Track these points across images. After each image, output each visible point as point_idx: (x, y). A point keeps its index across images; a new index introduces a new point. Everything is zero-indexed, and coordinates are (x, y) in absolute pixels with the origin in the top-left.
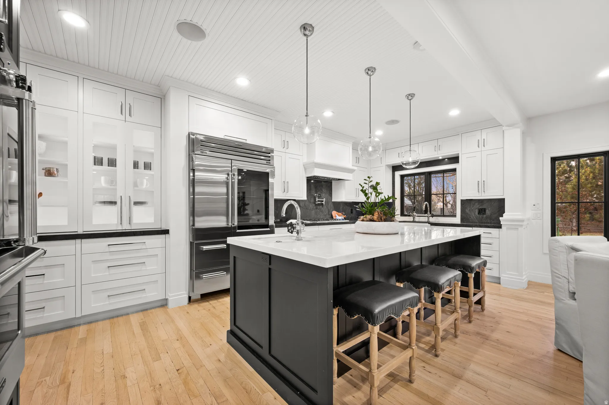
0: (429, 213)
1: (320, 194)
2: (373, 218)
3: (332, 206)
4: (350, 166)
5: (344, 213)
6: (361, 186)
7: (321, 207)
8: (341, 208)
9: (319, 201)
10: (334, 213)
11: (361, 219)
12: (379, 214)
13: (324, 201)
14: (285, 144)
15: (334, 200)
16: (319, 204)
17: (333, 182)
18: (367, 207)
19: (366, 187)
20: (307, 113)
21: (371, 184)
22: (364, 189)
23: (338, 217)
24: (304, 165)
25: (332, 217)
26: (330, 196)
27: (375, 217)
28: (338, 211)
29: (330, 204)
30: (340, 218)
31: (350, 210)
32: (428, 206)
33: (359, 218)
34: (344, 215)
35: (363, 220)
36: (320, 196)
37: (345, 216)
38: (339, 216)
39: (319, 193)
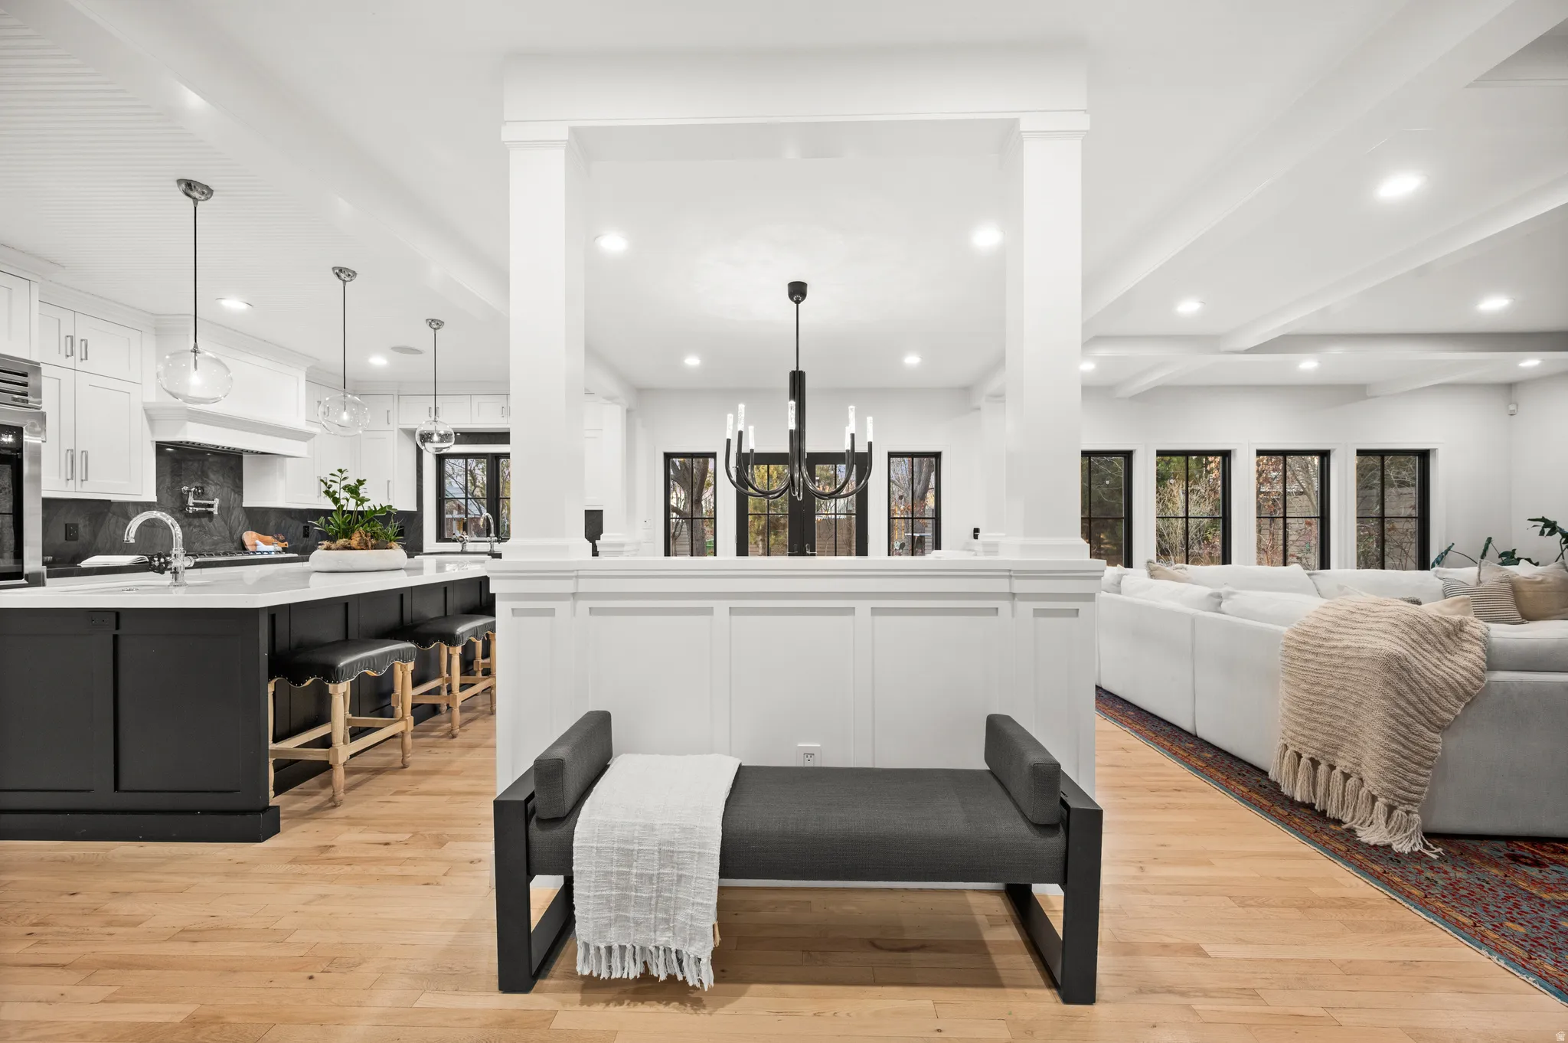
0: (492, 534)
1: (202, 488)
2: (349, 544)
3: (242, 517)
4: (300, 423)
5: (281, 537)
6: (326, 484)
7: (204, 520)
8: (272, 523)
9: (196, 505)
10: (250, 537)
11: (325, 547)
12: (361, 536)
13: (216, 506)
14: (75, 347)
15: (247, 503)
16: (197, 515)
17: (244, 456)
18: (339, 525)
19: (335, 487)
20: (196, 346)
21: (344, 483)
22: (331, 490)
23: (262, 547)
24: (145, 410)
25: (243, 548)
26: (235, 493)
27: (354, 542)
28: (262, 530)
29: (236, 513)
30: (271, 548)
31: (301, 529)
32: (491, 521)
33: (320, 544)
34: (283, 541)
35: (328, 548)
36: (203, 493)
37: (286, 543)
38: (266, 543)
39: (199, 485)
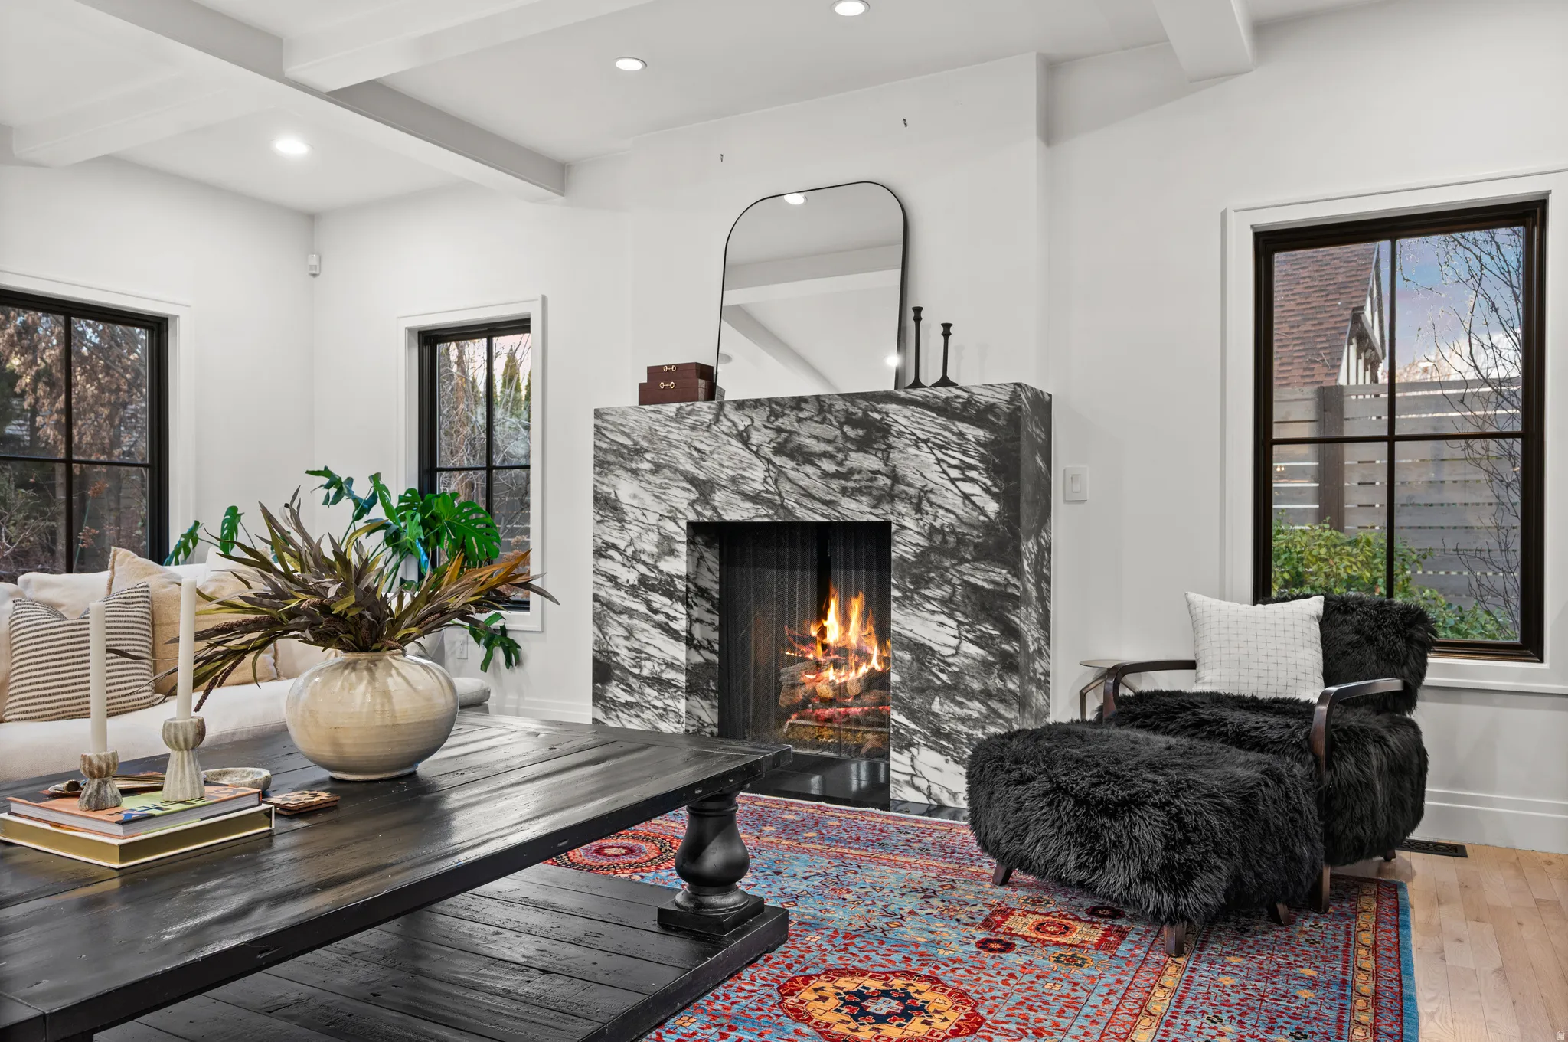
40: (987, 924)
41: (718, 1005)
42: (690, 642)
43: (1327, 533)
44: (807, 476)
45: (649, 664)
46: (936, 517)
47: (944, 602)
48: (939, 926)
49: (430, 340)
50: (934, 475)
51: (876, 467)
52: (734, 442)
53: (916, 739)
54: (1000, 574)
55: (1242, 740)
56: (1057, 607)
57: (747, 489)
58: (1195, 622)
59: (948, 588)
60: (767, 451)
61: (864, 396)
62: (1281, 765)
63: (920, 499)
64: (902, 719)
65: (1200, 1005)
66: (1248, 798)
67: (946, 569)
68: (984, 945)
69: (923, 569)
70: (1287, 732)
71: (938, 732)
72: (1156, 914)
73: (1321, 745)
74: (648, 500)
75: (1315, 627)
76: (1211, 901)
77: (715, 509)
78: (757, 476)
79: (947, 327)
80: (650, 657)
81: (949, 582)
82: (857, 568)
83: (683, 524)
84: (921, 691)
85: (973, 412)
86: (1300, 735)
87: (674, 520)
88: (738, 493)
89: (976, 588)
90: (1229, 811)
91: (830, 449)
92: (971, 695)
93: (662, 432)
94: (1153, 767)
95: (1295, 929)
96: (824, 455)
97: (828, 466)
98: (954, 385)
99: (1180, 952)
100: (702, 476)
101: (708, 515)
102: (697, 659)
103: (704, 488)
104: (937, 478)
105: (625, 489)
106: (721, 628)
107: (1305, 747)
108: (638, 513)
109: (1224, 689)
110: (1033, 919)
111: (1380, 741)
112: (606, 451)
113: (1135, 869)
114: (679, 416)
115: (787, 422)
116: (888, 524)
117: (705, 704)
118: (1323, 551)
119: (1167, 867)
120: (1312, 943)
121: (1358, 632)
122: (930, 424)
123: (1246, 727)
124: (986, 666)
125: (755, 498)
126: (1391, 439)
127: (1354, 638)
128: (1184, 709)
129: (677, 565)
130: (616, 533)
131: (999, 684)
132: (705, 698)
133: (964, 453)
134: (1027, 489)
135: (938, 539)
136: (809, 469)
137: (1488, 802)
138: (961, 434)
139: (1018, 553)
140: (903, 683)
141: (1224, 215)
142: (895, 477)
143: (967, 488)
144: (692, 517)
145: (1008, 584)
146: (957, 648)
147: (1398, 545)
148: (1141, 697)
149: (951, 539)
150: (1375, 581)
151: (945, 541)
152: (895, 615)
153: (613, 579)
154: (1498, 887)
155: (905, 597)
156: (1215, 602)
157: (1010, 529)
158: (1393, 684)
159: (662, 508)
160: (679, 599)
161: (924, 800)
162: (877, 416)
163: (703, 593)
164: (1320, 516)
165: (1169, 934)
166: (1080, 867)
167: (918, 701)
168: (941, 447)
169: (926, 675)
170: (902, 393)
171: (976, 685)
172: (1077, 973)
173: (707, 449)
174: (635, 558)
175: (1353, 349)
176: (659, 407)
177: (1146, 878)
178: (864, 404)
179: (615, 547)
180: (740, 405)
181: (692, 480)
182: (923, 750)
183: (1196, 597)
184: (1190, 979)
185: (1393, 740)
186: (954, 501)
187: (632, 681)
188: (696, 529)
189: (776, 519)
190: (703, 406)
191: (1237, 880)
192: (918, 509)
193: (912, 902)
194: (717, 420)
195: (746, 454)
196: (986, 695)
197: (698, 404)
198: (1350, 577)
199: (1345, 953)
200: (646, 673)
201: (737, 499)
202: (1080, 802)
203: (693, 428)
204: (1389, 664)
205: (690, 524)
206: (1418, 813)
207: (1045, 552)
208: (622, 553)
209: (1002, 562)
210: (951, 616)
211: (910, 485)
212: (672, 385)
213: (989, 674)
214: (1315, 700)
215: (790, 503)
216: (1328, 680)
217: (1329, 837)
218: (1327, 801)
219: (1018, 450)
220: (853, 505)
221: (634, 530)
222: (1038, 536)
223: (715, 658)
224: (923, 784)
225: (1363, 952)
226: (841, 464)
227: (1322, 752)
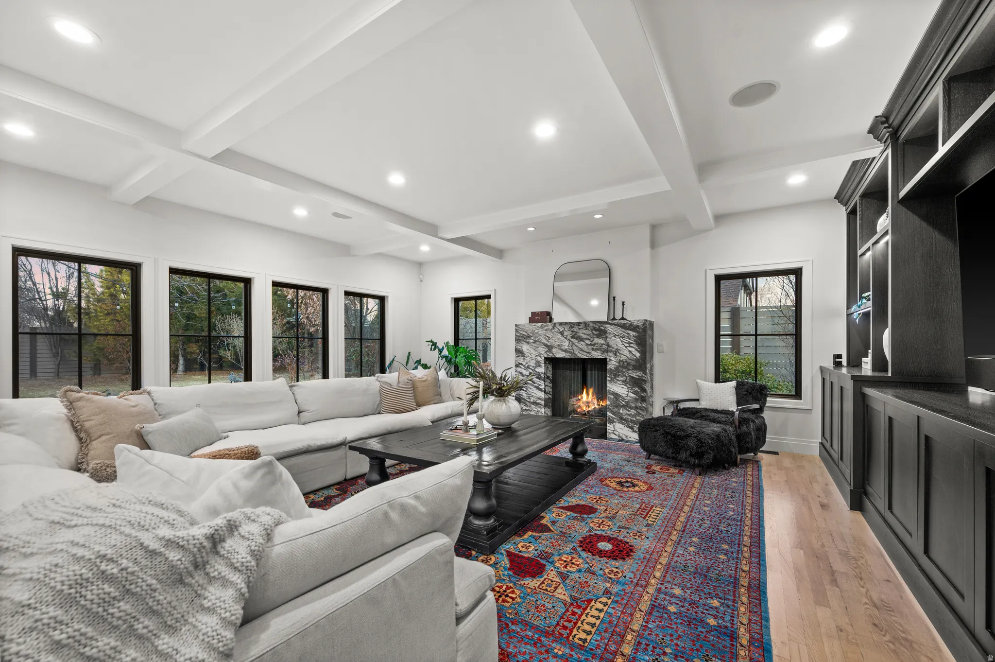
40: (647, 468)
41: (586, 483)
42: (545, 392)
43: (735, 356)
44: (582, 345)
45: (532, 398)
46: (621, 357)
47: (623, 381)
48: (634, 468)
49: (457, 301)
50: (620, 345)
51: (602, 343)
52: (559, 334)
53: (615, 420)
54: (640, 374)
55: (714, 421)
56: (655, 382)
57: (563, 348)
58: (698, 388)
59: (625, 378)
60: (569, 337)
61: (599, 322)
62: (727, 427)
63: (616, 352)
64: (611, 415)
65: (707, 486)
66: (718, 436)
67: (624, 372)
68: (648, 472)
69: (616, 373)
70: (727, 419)
71: (622, 418)
72: (694, 465)
73: (737, 423)
74: (532, 351)
75: (734, 390)
76: (709, 461)
77: (553, 354)
78: (566, 345)
79: (623, 303)
80: (533, 396)
81: (625, 376)
82: (595, 371)
83: (543, 358)
84: (617, 407)
85: (632, 327)
86: (731, 419)
87: (540, 357)
88: (560, 349)
89: (633, 378)
90: (713, 439)
91: (588, 337)
92: (632, 408)
93: (536, 331)
94: (692, 428)
95: (730, 471)
96: (587, 339)
97: (588, 342)
98: (626, 320)
99: (700, 475)
100: (549, 344)
101: (551, 355)
102: (547, 397)
103: (550, 348)
104: (621, 346)
105: (525, 348)
106: (553, 388)
107: (732, 423)
108: (529, 355)
109: (707, 407)
110: (659, 467)
111: (753, 421)
112: (519, 336)
113: (688, 453)
114: (542, 327)
115: (575, 329)
116: (606, 359)
117: (549, 410)
118: (733, 362)
119: (697, 453)
120: (735, 474)
121: (746, 391)
122: (619, 331)
123: (716, 417)
124: (636, 400)
125: (565, 351)
126: (756, 335)
127: (746, 393)
128: (697, 412)
129: (541, 370)
130: (522, 360)
131: (640, 405)
132: (549, 408)
133: (629, 339)
134: (648, 349)
135: (621, 363)
136: (582, 343)
137: (785, 440)
138: (628, 334)
139: (646, 368)
140: (611, 404)
141: (706, 270)
142: (608, 346)
143: (630, 349)
144: (546, 356)
145: (643, 376)
146: (627, 394)
147: (758, 360)
148: (684, 409)
149: (626, 364)
150: (751, 372)
151: (623, 364)
152: (608, 385)
153: (521, 373)
154: (787, 462)
155: (611, 380)
156: (705, 382)
157: (643, 361)
158: (756, 406)
159: (536, 353)
160: (542, 380)
161: (618, 438)
162: (603, 328)
163: (548, 377)
164: (732, 350)
165: (697, 471)
166: (673, 453)
167: (616, 409)
168: (622, 337)
169: (618, 402)
170: (610, 322)
171: (633, 405)
172: (674, 479)
173: (551, 336)
174: (528, 367)
175: (743, 291)
176: (536, 324)
177: (691, 455)
178: (599, 325)
179: (522, 364)
180: (561, 324)
181: (546, 345)
182: (617, 423)
183: (698, 381)
184: (704, 481)
185: (757, 421)
186: (626, 352)
187: (527, 403)
188: (546, 359)
189: (572, 357)
190: (550, 324)
191: (715, 456)
192: (615, 355)
193: (624, 463)
194: (554, 328)
195: (562, 338)
196: (636, 408)
197: (548, 323)
198: (743, 371)
199: (744, 476)
200: (531, 401)
201: (560, 351)
202: (672, 436)
203: (546, 330)
204: (756, 400)
205: (545, 358)
206: (764, 442)
207: (652, 366)
208: (524, 366)
209: (641, 370)
210: (626, 386)
211: (613, 348)
212: (539, 318)
213: (637, 402)
214: (735, 410)
215: (576, 352)
216: (738, 404)
217: (740, 447)
218: (739, 437)
219: (646, 338)
220: (595, 353)
221: (528, 359)
222: (650, 362)
223: (551, 396)
224: (617, 433)
225: (749, 476)
226: (592, 342)
227: (737, 424)
